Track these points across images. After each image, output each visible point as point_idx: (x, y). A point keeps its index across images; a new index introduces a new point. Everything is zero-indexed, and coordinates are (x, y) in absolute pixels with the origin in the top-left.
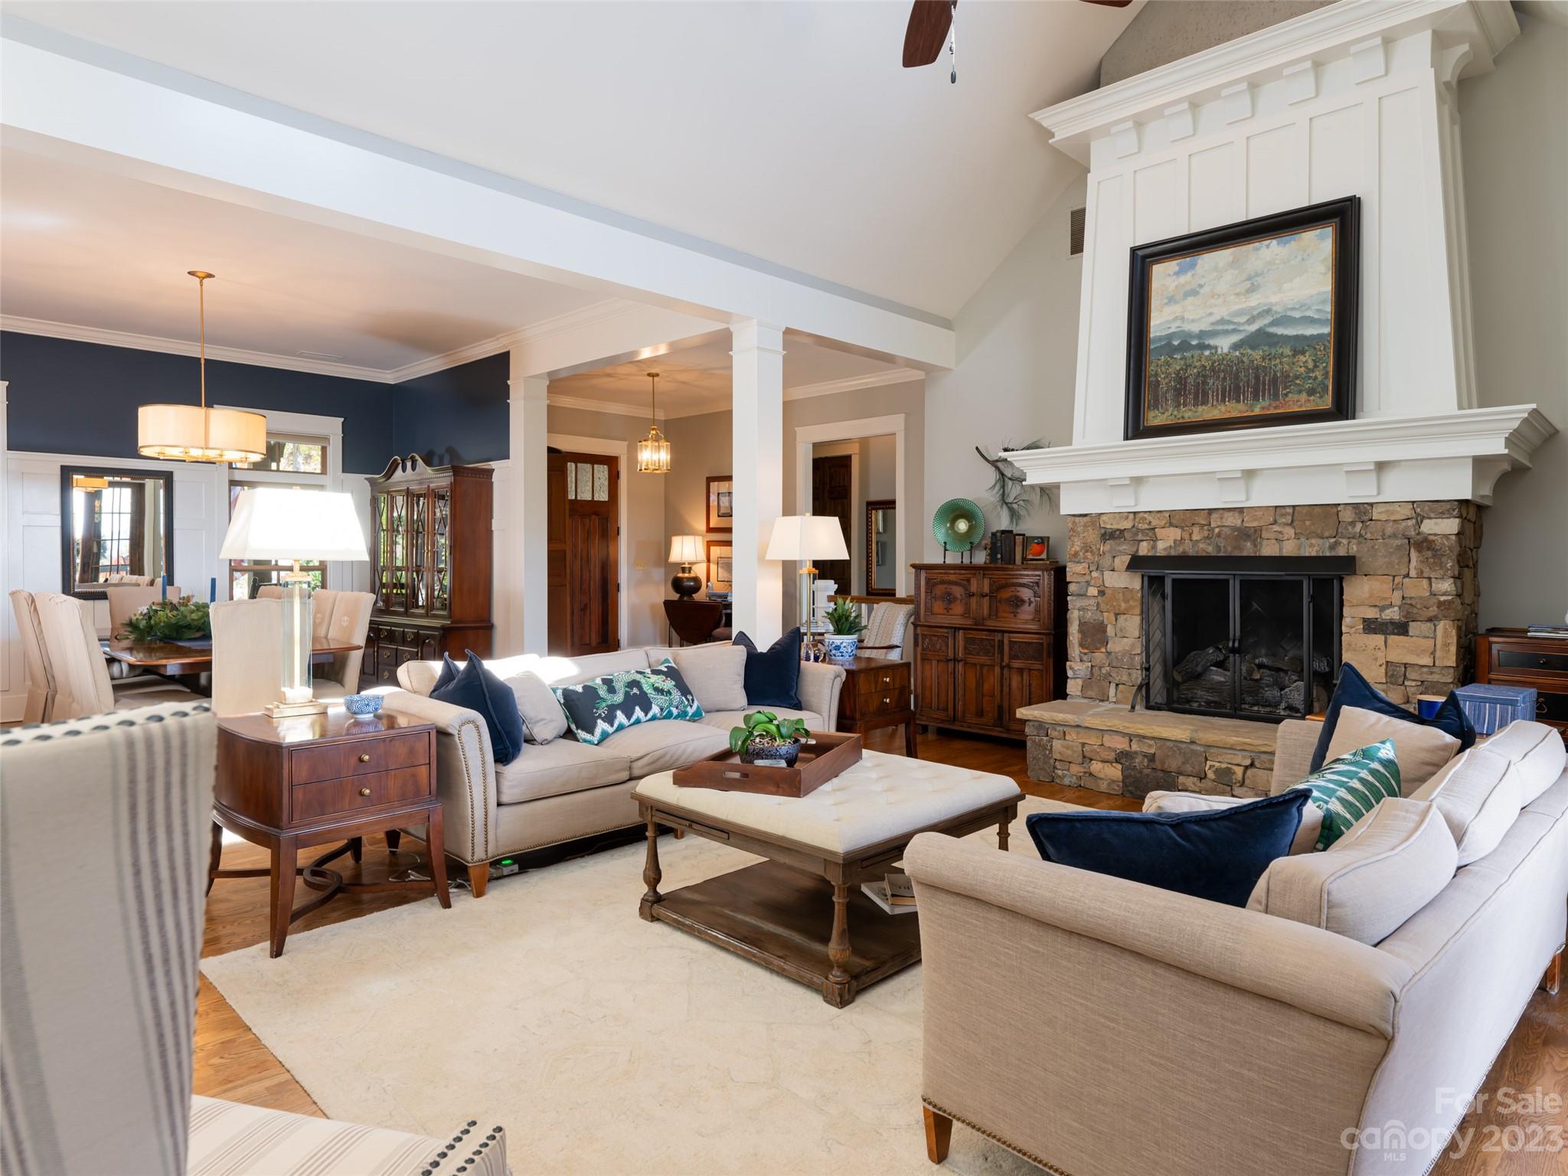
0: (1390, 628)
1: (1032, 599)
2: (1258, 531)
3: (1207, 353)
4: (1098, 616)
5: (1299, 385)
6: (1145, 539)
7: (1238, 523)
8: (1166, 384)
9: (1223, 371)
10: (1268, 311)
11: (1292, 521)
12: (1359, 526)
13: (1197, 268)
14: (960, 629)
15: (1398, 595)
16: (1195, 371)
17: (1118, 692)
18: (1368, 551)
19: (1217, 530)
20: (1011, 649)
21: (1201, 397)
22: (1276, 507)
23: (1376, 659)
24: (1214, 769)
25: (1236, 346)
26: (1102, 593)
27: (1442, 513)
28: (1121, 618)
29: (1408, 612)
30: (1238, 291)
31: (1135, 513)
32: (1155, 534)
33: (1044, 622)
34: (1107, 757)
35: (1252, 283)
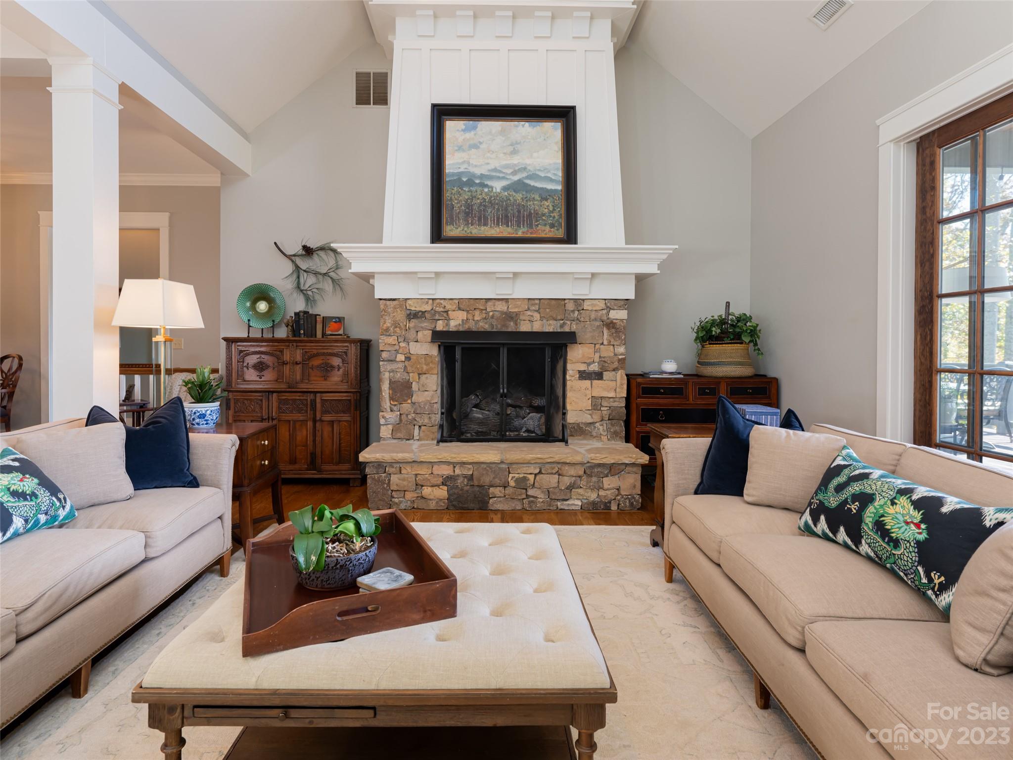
0: (593, 376)
1: (341, 364)
2: (517, 314)
3: (486, 190)
4: (406, 376)
5: (545, 220)
6: (441, 318)
7: (505, 309)
8: (458, 207)
9: (497, 204)
10: (525, 169)
11: (539, 309)
12: (577, 313)
13: (477, 129)
14: (273, 392)
15: (597, 355)
16: (479, 201)
17: (421, 432)
18: (582, 328)
19: (491, 314)
20: (322, 406)
21: (483, 220)
22: (529, 299)
23: (586, 395)
24: (514, 479)
25: (505, 189)
26: (408, 358)
27: (620, 307)
28: (423, 377)
29: (603, 366)
30: (505, 151)
31: (433, 299)
32: (448, 315)
33: (351, 384)
34: (435, 482)
35: (514, 148)
